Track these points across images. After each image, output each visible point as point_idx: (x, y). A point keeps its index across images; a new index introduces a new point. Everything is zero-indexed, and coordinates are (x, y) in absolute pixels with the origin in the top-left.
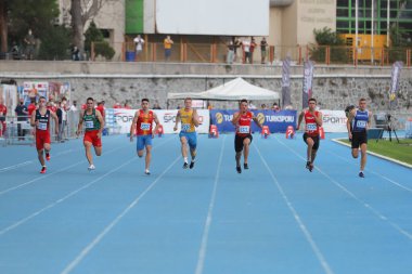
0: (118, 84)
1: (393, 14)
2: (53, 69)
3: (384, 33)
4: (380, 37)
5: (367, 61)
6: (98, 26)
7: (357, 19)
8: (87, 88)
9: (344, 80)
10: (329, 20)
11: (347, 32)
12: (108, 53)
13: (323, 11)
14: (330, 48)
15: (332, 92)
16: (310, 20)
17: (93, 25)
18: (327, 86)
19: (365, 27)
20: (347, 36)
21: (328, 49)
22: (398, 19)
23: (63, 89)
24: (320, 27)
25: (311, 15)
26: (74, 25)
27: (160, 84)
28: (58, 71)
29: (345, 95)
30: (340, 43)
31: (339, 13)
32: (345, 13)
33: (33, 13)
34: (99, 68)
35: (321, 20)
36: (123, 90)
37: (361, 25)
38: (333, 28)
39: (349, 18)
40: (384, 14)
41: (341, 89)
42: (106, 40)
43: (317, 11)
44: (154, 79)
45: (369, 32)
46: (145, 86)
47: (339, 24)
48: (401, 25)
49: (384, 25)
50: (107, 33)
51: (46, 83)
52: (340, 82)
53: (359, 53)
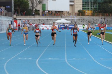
0: (41, 20)
1: (93, 7)
2: (28, 17)
3: (91, 10)
5: (88, 16)
6: (37, 9)
7: (86, 8)
8: (35, 21)
9: (84, 19)
11: (84, 10)
12: (39, 14)
13: (80, 6)
14: (81, 13)
15: (81, 21)
16: (77, 8)
17: (36, 9)
18: (80, 20)
19: (88, 9)
22: (94, 8)
23: (30, 21)
24: (79, 9)
25: (78, 7)
26: (32, 9)
27: (49, 20)
28: (29, 18)
29: (84, 22)
30: (83, 12)
32: (84, 7)
33: (25, 7)
34: (37, 17)
35: (79, 8)
36: (42, 21)
37: (87, 9)
38: (82, 9)
39: (85, 7)
40: (91, 7)
41: (83, 21)
42: (38, 12)
43: (79, 6)
44: (48, 19)
45: (89, 10)
46: (46, 20)
48: (95, 9)
49: (91, 9)
50: (39, 11)
51: (27, 20)
52: (83, 20)
53: (87, 14)
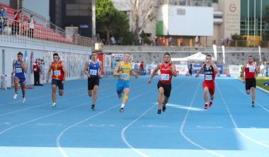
0: (153, 55)
1: (263, 28)
3: (259, 35)
4: (258, 37)
5: (252, 46)
6: (145, 32)
7: (248, 29)
8: (140, 56)
9: (243, 54)
10: (237, 30)
11: (244, 34)
12: (149, 43)
13: (235, 26)
14: (238, 41)
15: (238, 58)
16: (230, 30)
17: (143, 31)
18: (236, 56)
19: (252, 33)
20: (245, 36)
21: (236, 41)
22: (265, 30)
24: (233, 33)
25: (230, 28)
26: (136, 32)
29: (243, 59)
30: (241, 39)
31: (241, 27)
32: (244, 27)
33: (119, 27)
34: (146, 49)
35: (234, 30)
36: (155, 57)
37: (250, 32)
38: (239, 33)
39: (246, 29)
40: (259, 27)
41: (242, 57)
42: (148, 37)
43: (233, 26)
45: (253, 35)
47: (241, 31)
48: (267, 32)
49: (259, 32)
50: (149, 35)
52: (241, 54)
53: (249, 43)
